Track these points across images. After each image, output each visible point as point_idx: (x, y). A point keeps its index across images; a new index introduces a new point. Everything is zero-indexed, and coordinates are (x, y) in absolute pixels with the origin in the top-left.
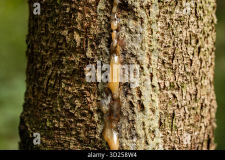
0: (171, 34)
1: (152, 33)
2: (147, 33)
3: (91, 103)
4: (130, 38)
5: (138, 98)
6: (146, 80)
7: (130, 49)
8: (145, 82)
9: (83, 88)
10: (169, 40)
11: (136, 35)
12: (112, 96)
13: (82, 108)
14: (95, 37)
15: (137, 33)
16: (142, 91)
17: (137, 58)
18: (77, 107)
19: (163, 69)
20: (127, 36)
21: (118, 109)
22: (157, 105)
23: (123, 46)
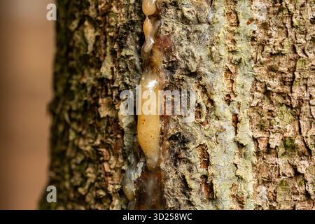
0: (288, 25)
1: (238, 22)
2: (223, 23)
3: (111, 175)
4: (184, 33)
5: (203, 171)
6: (222, 130)
7: (183, 57)
8: (220, 135)
9: (98, 142)
10: (281, 39)
11: (199, 27)
12: (145, 162)
13: (96, 184)
14: (117, 33)
15: (199, 22)
16: (212, 155)
17: (201, 79)
18: (89, 181)
19: (266, 106)
20: (178, 29)
21: (155, 191)
22: (251, 189)
23: (168, 52)
